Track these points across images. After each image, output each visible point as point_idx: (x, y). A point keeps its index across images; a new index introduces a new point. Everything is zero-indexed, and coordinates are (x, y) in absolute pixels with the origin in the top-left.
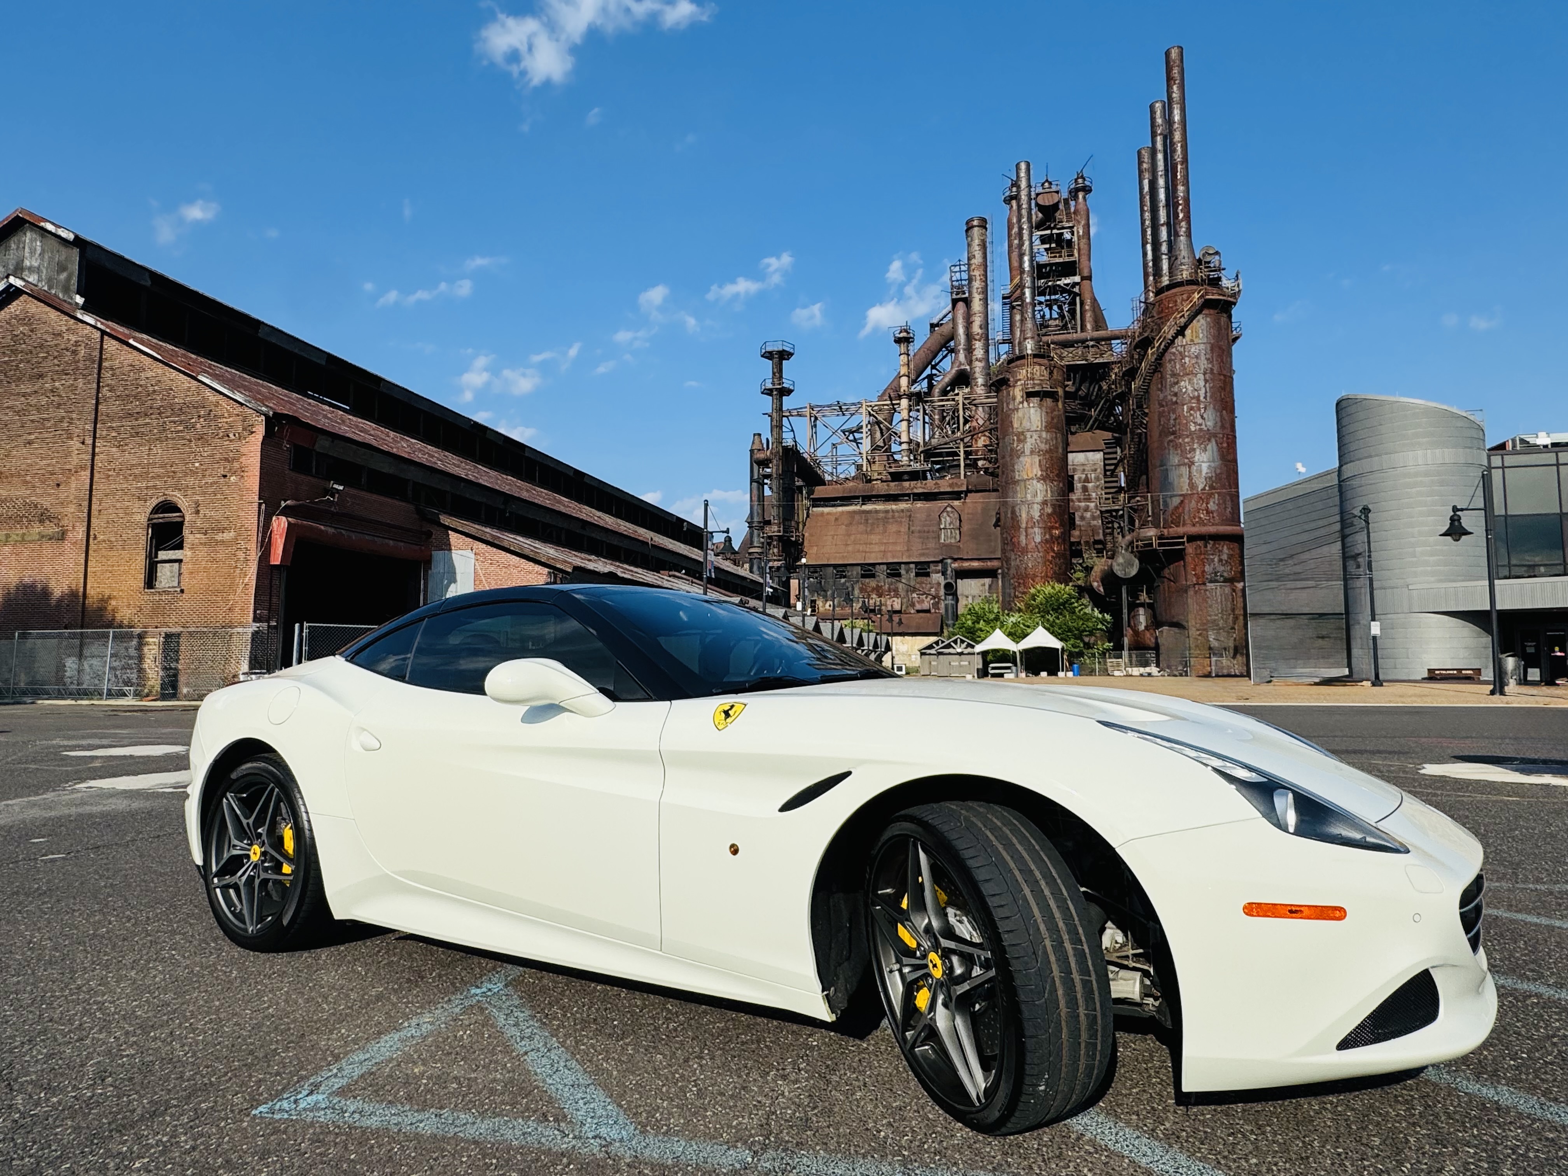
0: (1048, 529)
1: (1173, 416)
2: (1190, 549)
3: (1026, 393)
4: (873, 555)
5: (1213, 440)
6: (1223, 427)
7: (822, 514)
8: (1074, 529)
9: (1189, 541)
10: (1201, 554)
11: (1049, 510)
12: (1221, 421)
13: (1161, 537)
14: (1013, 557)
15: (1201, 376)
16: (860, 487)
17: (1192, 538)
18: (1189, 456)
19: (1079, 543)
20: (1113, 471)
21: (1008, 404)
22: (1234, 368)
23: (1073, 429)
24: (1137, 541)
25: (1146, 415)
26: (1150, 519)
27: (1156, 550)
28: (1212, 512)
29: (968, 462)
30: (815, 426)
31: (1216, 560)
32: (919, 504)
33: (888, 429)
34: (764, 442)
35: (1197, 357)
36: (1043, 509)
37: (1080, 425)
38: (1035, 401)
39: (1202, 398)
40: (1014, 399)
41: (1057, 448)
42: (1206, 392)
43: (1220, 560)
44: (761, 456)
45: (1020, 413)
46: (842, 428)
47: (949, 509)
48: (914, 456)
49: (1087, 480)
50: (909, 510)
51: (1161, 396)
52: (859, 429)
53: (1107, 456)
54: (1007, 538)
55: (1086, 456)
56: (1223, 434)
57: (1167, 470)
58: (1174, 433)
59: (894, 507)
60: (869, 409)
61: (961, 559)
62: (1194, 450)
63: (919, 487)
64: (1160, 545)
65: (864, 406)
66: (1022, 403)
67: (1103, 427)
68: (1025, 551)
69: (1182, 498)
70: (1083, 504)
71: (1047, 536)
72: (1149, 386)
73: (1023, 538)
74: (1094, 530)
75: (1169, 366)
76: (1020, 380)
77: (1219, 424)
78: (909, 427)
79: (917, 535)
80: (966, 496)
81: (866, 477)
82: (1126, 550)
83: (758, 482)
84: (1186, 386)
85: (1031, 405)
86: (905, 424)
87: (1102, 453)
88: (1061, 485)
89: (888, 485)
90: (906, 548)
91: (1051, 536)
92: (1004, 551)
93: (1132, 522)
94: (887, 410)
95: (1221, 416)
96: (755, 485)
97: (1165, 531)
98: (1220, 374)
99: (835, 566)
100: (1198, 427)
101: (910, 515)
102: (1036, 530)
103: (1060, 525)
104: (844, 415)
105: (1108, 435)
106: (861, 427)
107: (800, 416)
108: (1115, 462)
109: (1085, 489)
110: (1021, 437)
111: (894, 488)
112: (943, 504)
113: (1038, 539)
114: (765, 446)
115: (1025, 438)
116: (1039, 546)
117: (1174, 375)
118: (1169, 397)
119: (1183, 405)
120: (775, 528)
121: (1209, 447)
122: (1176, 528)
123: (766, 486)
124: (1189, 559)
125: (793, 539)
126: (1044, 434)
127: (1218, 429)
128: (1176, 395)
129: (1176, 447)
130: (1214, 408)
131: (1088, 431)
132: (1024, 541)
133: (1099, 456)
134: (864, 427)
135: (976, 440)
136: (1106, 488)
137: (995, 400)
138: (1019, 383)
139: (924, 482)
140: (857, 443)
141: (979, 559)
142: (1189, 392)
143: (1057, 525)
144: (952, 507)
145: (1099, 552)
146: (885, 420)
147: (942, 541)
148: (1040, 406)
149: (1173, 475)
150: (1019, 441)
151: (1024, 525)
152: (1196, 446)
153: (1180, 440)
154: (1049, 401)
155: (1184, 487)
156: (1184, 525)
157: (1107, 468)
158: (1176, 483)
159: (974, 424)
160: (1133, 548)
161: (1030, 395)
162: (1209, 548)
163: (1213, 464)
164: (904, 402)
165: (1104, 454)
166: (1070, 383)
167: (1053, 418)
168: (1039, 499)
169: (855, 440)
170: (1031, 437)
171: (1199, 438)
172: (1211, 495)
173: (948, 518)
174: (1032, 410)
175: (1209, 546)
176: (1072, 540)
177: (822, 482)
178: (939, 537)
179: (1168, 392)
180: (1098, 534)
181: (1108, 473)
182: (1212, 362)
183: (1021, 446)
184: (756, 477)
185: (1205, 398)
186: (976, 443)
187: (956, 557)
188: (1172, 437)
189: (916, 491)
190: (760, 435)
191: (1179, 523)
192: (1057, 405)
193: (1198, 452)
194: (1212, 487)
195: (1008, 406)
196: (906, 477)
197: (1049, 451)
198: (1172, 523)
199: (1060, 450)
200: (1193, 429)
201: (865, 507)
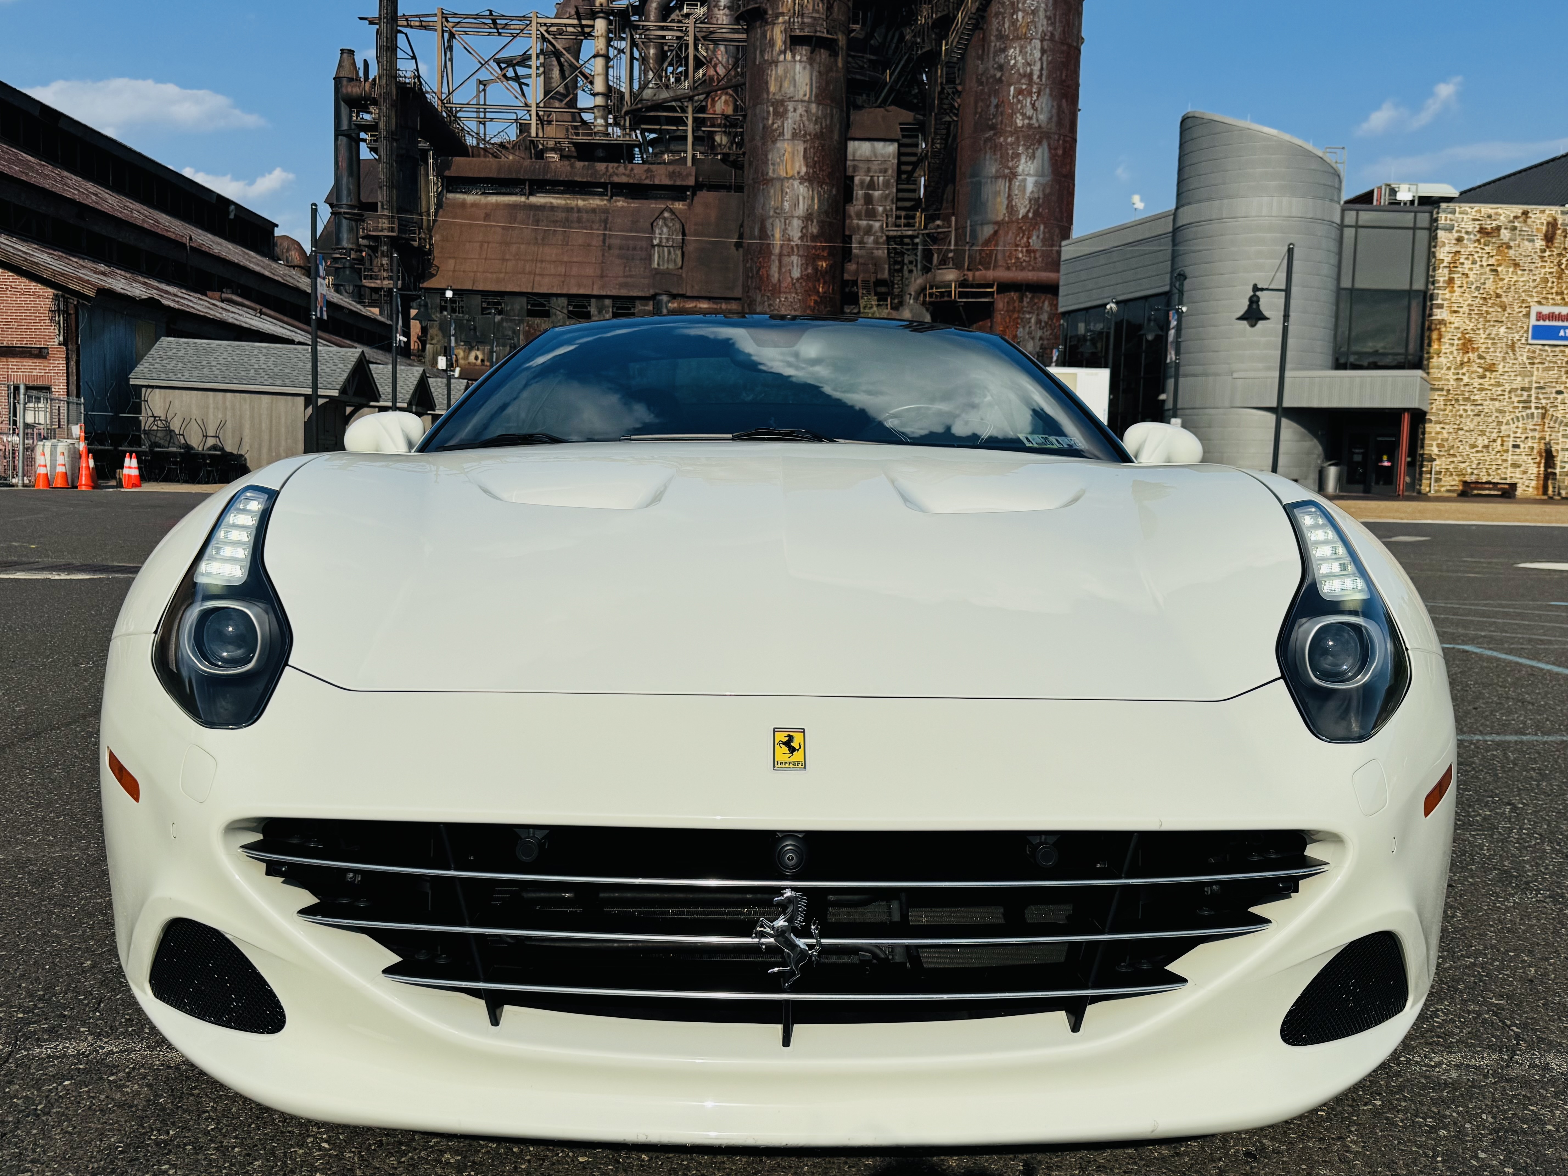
0: (810, 259)
1: (994, 101)
2: (1001, 303)
3: (791, 37)
4: (546, 280)
5: (1045, 144)
6: (1060, 123)
7: (463, 205)
8: (850, 261)
9: (999, 291)
10: (1014, 311)
11: (814, 229)
12: (1058, 115)
13: (963, 284)
14: (759, 299)
15: (1037, 43)
16: (527, 166)
17: (1005, 287)
18: (1010, 164)
19: (855, 283)
20: (910, 174)
21: (762, 53)
22: (1083, 34)
23: (860, 100)
24: (931, 288)
25: (959, 93)
26: (951, 255)
27: (955, 302)
28: (1034, 251)
29: (700, 133)
30: (451, 48)
31: (1033, 320)
32: (621, 203)
33: (574, 68)
34: (360, 65)
35: (1034, 12)
36: (806, 227)
37: (868, 95)
38: (803, 52)
39: (1035, 77)
40: (772, 44)
41: (832, 132)
42: (1042, 69)
43: (1039, 322)
44: (353, 90)
45: (780, 70)
46: (497, 57)
47: (666, 214)
48: (615, 118)
49: (872, 186)
50: (605, 211)
51: (981, 68)
52: (524, 61)
53: (903, 150)
54: (751, 268)
55: (873, 148)
56: (1060, 135)
57: (980, 183)
58: (993, 127)
59: (581, 203)
60: (543, 29)
61: (684, 296)
62: (1018, 155)
63: (620, 173)
64: (961, 295)
65: (534, 24)
66: (785, 52)
67: (901, 102)
68: (776, 291)
69: (996, 228)
70: (864, 223)
71: (810, 271)
72: (965, 50)
73: (774, 269)
74: (876, 263)
75: (995, 23)
76: (783, 14)
77: (1055, 119)
78: (607, 68)
79: (617, 252)
80: (694, 194)
81: (536, 147)
82: (916, 299)
83: (348, 136)
84: (1015, 56)
85: (798, 58)
86: (600, 62)
87: (896, 145)
88: (834, 192)
89: (572, 166)
90: (599, 272)
91: (816, 269)
92: (746, 289)
93: (928, 255)
94: (572, 34)
95: (1059, 107)
96: (343, 140)
97: (970, 275)
98: (1062, 43)
99: (485, 294)
100: (1026, 121)
101: (605, 218)
102: (795, 259)
103: (829, 254)
104: (500, 34)
105: (907, 116)
106: (529, 58)
107: (425, 28)
108: (914, 159)
109: (868, 199)
110: (780, 108)
111: (580, 170)
112: (657, 205)
113: (796, 273)
114: (361, 74)
115: (786, 111)
116: (798, 285)
117: (1001, 37)
118: (992, 72)
119: (1010, 85)
120: (385, 224)
121: (1039, 153)
122: (984, 272)
123: (363, 145)
124: (998, 317)
125: (416, 244)
126: (813, 107)
127: (1053, 126)
128: (1001, 68)
129: (996, 148)
130: (1051, 95)
131: (879, 107)
132: (776, 275)
133: (890, 149)
134: (534, 57)
135: (713, 100)
136: (898, 200)
137: (744, 36)
138: (781, 19)
139: (630, 166)
140: (521, 84)
141: (709, 299)
142: (1019, 65)
143: (825, 254)
144: (672, 211)
145: (882, 298)
146: (567, 49)
147: (655, 265)
148: (811, 61)
149: (988, 191)
150: (777, 114)
151: (777, 251)
152: (1021, 150)
153: (1002, 139)
154: (823, 55)
155: (1000, 211)
156: (995, 267)
157: (904, 168)
158: (990, 204)
159: (711, 72)
160: (925, 296)
161: (794, 41)
162: (1025, 303)
163: (1041, 180)
164: (600, 25)
165: (900, 146)
166: (857, 27)
167: (828, 83)
168: (801, 210)
169: (517, 78)
170: (795, 110)
171: (1027, 137)
172: (1034, 225)
173: (665, 230)
174: (798, 67)
175: (1026, 300)
176: (846, 277)
177: (463, 150)
178: (650, 258)
179: (991, 63)
180: (883, 269)
181: (904, 176)
182: (1053, 24)
183: (779, 123)
184: (345, 126)
185: (1040, 77)
186: (713, 105)
187: (675, 292)
188: (992, 133)
189: (616, 179)
190: (351, 52)
191: (989, 263)
192: (836, 62)
193: (1023, 160)
194: (1036, 213)
195: (762, 55)
196: (600, 153)
197: (820, 136)
198: (980, 263)
199: (836, 136)
200: (1019, 123)
201: (533, 200)
